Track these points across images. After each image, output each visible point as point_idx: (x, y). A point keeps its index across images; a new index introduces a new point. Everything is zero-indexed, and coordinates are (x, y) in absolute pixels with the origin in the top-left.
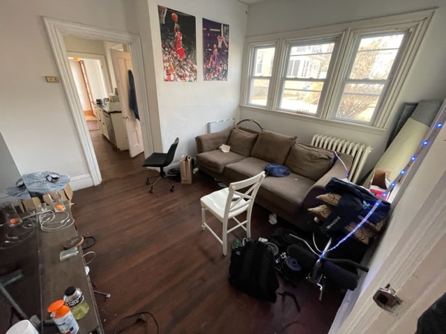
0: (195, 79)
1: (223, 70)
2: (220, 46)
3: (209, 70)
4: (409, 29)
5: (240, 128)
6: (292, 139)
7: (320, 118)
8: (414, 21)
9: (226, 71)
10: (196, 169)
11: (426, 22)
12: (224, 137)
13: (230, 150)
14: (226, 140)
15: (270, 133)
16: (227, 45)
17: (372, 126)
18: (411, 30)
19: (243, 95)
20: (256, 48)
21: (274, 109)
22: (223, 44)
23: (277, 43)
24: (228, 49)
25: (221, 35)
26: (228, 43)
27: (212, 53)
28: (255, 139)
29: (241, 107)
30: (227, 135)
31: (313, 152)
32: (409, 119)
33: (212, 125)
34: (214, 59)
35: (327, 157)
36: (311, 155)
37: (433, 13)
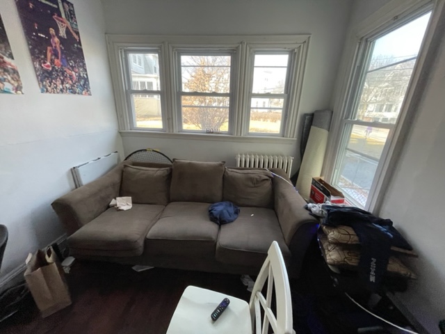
0: (18, 88)
1: (80, 77)
2: (62, 33)
3: (50, 73)
4: (294, 50)
5: (134, 164)
6: (221, 165)
7: (235, 136)
8: (297, 43)
9: (86, 80)
10: (69, 261)
11: (306, 44)
12: (113, 185)
13: (133, 203)
14: (117, 188)
15: (190, 163)
16: (76, 37)
17: (283, 136)
18: (296, 50)
19: (122, 116)
20: (127, 52)
21: (176, 131)
22: (68, 32)
23: (160, 47)
24: (80, 43)
25: (60, 15)
26: (77, 33)
27: (48, 42)
28: (170, 176)
29: (122, 134)
30: (117, 178)
31: (252, 176)
32: (312, 127)
33: (81, 171)
34: (56, 55)
35: (267, 177)
36: (251, 179)
37: (309, 38)
